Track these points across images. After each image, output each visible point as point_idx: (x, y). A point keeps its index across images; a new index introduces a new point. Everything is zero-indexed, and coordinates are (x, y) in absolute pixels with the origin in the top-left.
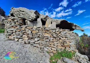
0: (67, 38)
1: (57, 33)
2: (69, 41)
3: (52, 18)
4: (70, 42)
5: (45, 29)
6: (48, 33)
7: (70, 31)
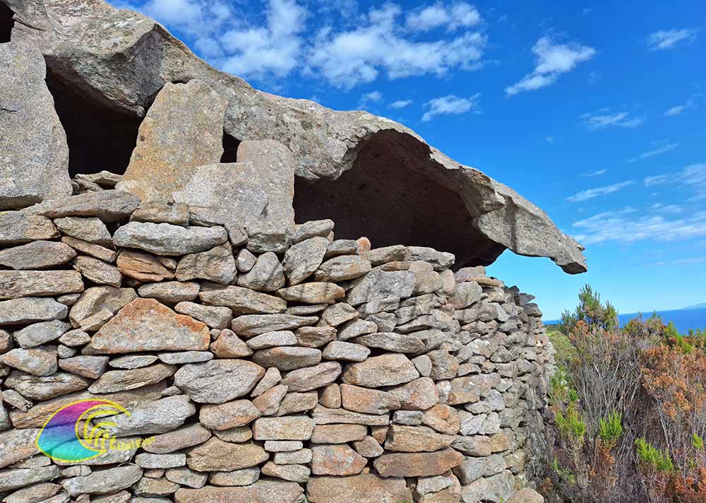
0: (423, 362)
1: (313, 292)
2: (446, 387)
3: (232, 81)
4: (461, 407)
5: (126, 234)
6: (171, 303)
7: (454, 268)
